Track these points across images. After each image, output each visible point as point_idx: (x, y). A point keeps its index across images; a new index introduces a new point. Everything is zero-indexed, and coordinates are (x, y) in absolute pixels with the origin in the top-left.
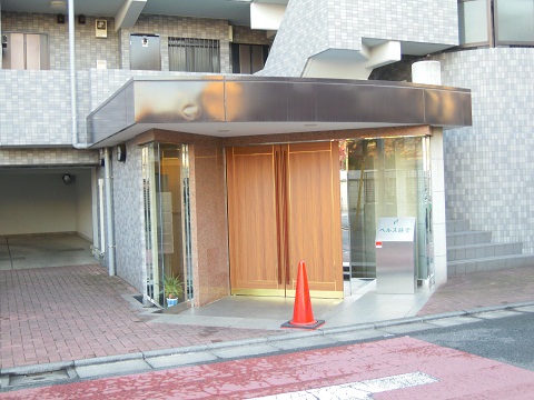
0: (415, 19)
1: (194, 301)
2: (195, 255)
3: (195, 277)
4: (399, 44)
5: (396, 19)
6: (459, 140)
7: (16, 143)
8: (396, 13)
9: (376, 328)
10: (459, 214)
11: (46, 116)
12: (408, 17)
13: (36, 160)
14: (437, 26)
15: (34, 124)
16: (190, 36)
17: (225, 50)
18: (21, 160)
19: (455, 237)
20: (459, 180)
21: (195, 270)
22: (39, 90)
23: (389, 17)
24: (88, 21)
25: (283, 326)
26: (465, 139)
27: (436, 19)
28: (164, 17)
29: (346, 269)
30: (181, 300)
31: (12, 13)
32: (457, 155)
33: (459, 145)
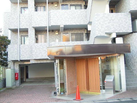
0: (119, 27)
1: (67, 93)
2: (67, 83)
3: (67, 88)
4: (115, 33)
5: (114, 28)
6: (134, 55)
7: (37, 58)
8: (114, 26)
9: (93, 101)
10: (135, 74)
11: (43, 53)
12: (117, 27)
13: (42, 62)
14: (126, 28)
15: (41, 54)
16: (76, 32)
17: (84, 35)
18: (39, 62)
19: (132, 80)
20: (135, 65)
21: (67, 87)
22: (42, 47)
23: (112, 27)
24: (54, 31)
25: (73, 100)
26: (136, 55)
27: (125, 26)
28: (70, 29)
29: (101, 87)
30: (64, 93)
31: (39, 31)
32: (134, 59)
33: (134, 57)
